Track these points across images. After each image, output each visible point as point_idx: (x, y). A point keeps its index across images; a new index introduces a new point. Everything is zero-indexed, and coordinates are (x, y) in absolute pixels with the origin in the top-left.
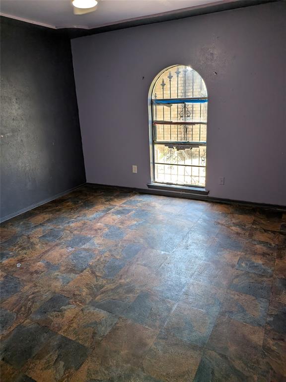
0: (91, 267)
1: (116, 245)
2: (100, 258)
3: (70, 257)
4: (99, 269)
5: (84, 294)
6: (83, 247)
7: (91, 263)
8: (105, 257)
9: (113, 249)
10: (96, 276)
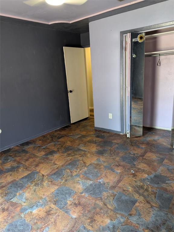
0: (85, 166)
1: (66, 180)
2: (79, 171)
3: (99, 175)
4: (81, 164)
5: (89, 154)
6: (91, 182)
7: (86, 168)
8: (76, 172)
9: (70, 177)
10: (83, 161)
